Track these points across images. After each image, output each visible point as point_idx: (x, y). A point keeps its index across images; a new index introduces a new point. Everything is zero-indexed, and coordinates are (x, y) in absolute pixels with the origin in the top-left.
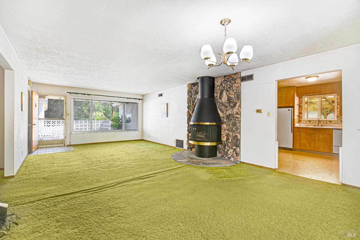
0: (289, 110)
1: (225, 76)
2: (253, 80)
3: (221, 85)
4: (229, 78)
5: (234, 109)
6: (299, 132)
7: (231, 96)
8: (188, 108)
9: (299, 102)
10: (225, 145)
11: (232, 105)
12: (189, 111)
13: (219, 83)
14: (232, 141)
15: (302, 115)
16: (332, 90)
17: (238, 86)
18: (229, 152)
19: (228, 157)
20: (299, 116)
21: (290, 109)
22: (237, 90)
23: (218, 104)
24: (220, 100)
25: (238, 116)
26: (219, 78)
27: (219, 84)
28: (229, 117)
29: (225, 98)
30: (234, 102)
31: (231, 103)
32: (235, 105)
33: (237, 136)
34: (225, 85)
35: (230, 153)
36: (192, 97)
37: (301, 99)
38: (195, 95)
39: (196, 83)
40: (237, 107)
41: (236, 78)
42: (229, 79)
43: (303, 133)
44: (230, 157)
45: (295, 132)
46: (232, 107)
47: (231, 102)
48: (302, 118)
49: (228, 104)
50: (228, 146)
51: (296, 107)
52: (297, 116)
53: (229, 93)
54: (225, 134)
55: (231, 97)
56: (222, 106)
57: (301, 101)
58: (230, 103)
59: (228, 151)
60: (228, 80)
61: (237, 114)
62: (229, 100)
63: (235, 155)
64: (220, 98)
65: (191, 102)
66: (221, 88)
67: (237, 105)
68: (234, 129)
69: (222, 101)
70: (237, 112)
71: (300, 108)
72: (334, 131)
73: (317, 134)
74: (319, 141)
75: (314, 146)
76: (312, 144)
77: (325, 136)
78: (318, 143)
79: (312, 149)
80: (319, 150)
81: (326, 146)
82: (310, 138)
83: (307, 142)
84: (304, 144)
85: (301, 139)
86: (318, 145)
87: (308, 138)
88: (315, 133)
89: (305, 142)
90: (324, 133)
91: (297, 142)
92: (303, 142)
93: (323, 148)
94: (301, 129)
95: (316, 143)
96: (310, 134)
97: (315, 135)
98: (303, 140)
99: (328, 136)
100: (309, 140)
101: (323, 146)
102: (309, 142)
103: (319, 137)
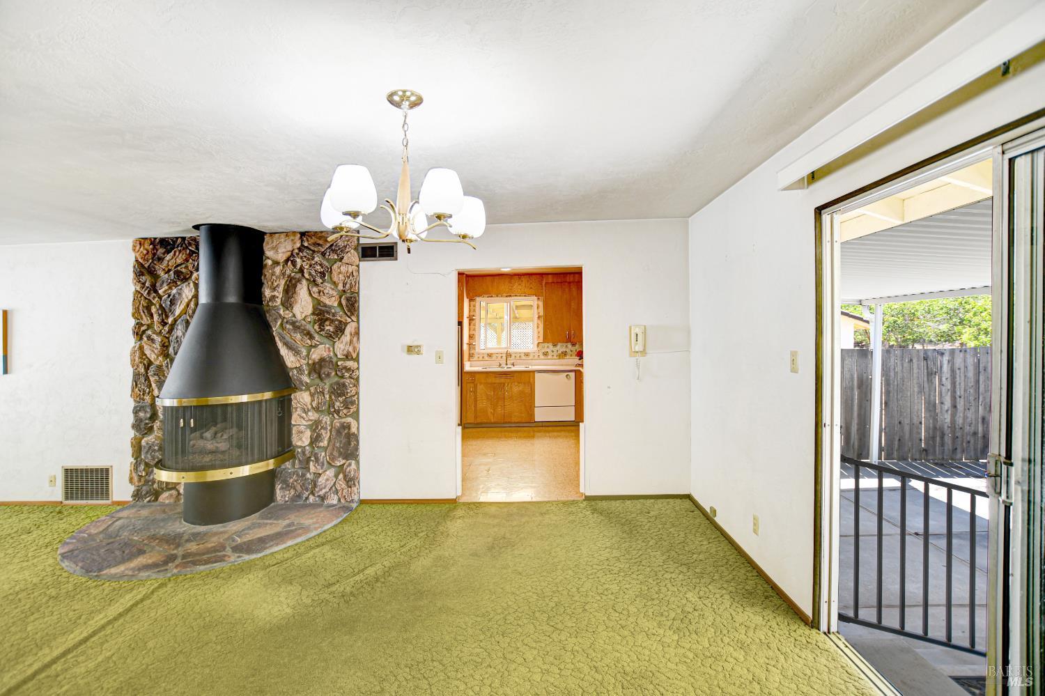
1: (303, 234)
2: (396, 259)
3: (290, 259)
4: (321, 242)
5: (336, 344)
6: (473, 383)
7: (328, 302)
8: (139, 333)
9: (470, 310)
10: (308, 460)
11: (329, 328)
12: (141, 348)
13: (280, 255)
14: (331, 444)
15: (475, 341)
16: (531, 286)
17: (350, 271)
18: (321, 480)
19: (319, 496)
20: (471, 344)
22: (348, 286)
23: (279, 323)
24: (287, 312)
25: (350, 364)
26: (283, 236)
27: (281, 257)
28: (321, 367)
29: (303, 306)
30: (338, 320)
31: (327, 323)
32: (340, 330)
33: (349, 427)
34: (304, 264)
35: (324, 481)
36: (156, 291)
37: (472, 303)
38: (173, 283)
39: (179, 240)
40: (346, 337)
41: (345, 247)
42: (319, 245)
43: (481, 383)
44: (326, 493)
45: (465, 385)
46: (330, 337)
47: (327, 319)
48: (475, 349)
49: (316, 327)
50: (317, 460)
51: (465, 324)
52: (467, 343)
53: (319, 292)
54: (305, 423)
55: (325, 305)
56: (293, 334)
58: (322, 322)
59: (319, 477)
60: (316, 249)
61: (347, 357)
62: (321, 314)
63: (344, 486)
64: (288, 303)
65: (153, 310)
66: (288, 272)
67: (348, 330)
68: (337, 404)
69: (294, 316)
70: (348, 352)
71: (472, 325)
72: (537, 375)
73: (508, 385)
74: (511, 400)
75: (503, 411)
76: (499, 408)
77: (521, 387)
78: (510, 404)
79: (499, 419)
80: (512, 419)
81: (524, 410)
82: (494, 395)
83: (489, 405)
84: (484, 411)
85: (478, 400)
86: (509, 410)
87: (490, 396)
88: (504, 382)
89: (485, 405)
90: (519, 382)
91: (470, 406)
92: (481, 405)
93: (518, 414)
94: (478, 375)
95: (505, 404)
96: (496, 385)
97: (503, 387)
98: (481, 401)
99: (527, 387)
100: (493, 401)
101: (518, 410)
102: (493, 403)
103: (512, 390)
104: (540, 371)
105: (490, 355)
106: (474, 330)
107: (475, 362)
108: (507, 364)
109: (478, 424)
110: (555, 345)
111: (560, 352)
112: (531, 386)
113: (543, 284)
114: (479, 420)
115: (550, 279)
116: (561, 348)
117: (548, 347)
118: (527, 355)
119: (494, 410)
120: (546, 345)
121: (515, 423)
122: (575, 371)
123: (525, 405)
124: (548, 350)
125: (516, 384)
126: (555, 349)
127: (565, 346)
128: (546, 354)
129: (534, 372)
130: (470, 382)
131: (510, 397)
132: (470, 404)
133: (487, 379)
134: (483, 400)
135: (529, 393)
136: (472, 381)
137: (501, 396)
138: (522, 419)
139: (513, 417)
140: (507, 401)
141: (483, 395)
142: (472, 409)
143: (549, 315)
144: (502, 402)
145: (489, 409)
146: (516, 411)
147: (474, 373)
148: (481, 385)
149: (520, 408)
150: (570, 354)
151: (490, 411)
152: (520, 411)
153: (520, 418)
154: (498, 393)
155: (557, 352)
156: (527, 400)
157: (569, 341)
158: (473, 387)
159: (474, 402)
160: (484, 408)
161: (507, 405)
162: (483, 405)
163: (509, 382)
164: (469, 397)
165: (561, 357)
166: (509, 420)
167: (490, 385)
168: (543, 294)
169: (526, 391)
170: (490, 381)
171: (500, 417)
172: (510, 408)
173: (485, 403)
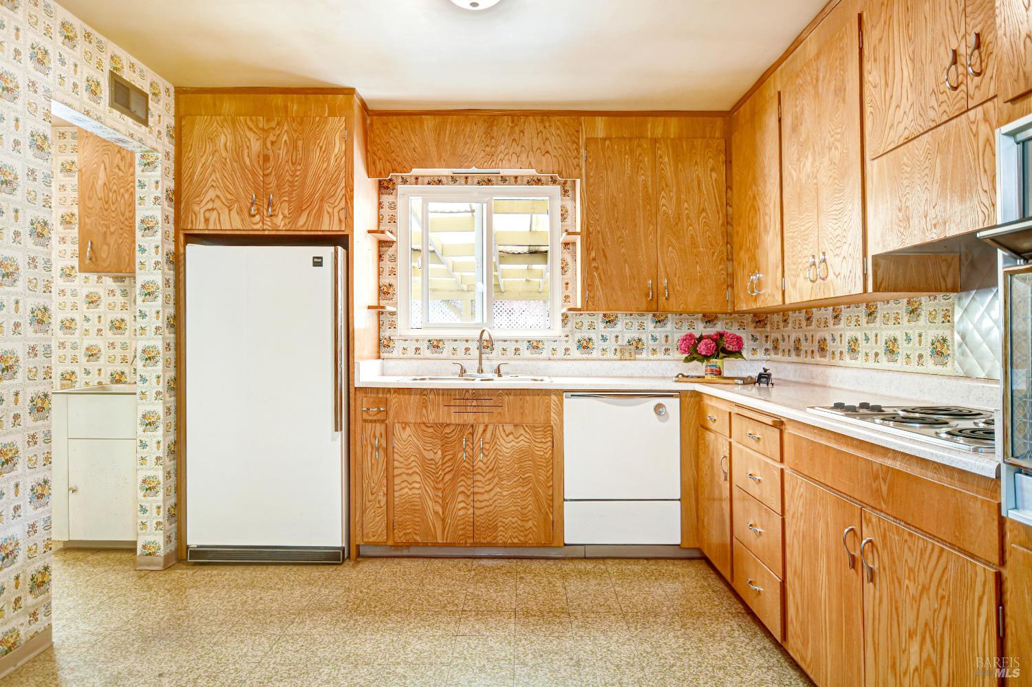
0: (318, 262)
6: (383, 421)
9: (380, 220)
15: (395, 305)
16: (548, 152)
20: (379, 310)
21: (326, 252)
37: (386, 199)
43: (405, 425)
45: (357, 427)
48: (393, 326)
51: (363, 248)
52: (369, 307)
57: (386, 212)
71: (386, 257)
72: (569, 403)
73: (484, 431)
74: (494, 477)
75: (471, 511)
76: (459, 500)
77: (522, 437)
78: (490, 490)
79: (460, 533)
80: (497, 537)
81: (530, 508)
82: (445, 460)
83: (428, 490)
84: (413, 507)
85: (397, 475)
86: (487, 506)
87: (433, 462)
88: (471, 422)
89: (417, 492)
90: (517, 421)
91: (372, 494)
92: (406, 490)
93: (516, 519)
94: (396, 400)
95: (476, 490)
96: (447, 430)
97: (470, 436)
98: (405, 477)
99: (539, 440)
100: (441, 478)
101: (513, 508)
102: (440, 485)
103: (496, 446)
104: (578, 393)
105: (435, 345)
106: (393, 272)
107: (392, 363)
108: (480, 371)
109: (396, 546)
110: (610, 321)
111: (623, 341)
112: (551, 434)
113: (582, 142)
114: (399, 536)
115: (601, 127)
116: (625, 329)
117: (591, 327)
118: (535, 345)
119: (444, 508)
120: (586, 319)
121: (505, 546)
122: (681, 394)
123: (536, 494)
124: (592, 334)
125: (509, 428)
126: (610, 332)
127: (636, 325)
128: (585, 345)
129: (560, 393)
130: (371, 418)
131: (490, 468)
132: (373, 485)
133: (424, 411)
134: (413, 473)
135: (547, 456)
136: (379, 417)
137: (465, 464)
138: (526, 536)
139: (502, 528)
140: (483, 480)
141: (412, 458)
142: (379, 502)
143: (599, 232)
144: (470, 482)
145: (430, 503)
146: (510, 509)
147: (386, 390)
148: (404, 428)
149: (519, 500)
150: (651, 348)
151: (432, 507)
152: (519, 509)
153: (522, 534)
154: (454, 455)
155: (617, 341)
156: (541, 477)
157: (655, 307)
158: (381, 435)
159: (385, 481)
160: (413, 499)
161: (482, 494)
162: (410, 489)
163: (486, 421)
164: (370, 465)
165: (627, 355)
166: (488, 539)
167: (431, 430)
168: (581, 169)
169: (537, 453)
170: (432, 418)
171: (462, 527)
172: (491, 502)
173: (417, 485)
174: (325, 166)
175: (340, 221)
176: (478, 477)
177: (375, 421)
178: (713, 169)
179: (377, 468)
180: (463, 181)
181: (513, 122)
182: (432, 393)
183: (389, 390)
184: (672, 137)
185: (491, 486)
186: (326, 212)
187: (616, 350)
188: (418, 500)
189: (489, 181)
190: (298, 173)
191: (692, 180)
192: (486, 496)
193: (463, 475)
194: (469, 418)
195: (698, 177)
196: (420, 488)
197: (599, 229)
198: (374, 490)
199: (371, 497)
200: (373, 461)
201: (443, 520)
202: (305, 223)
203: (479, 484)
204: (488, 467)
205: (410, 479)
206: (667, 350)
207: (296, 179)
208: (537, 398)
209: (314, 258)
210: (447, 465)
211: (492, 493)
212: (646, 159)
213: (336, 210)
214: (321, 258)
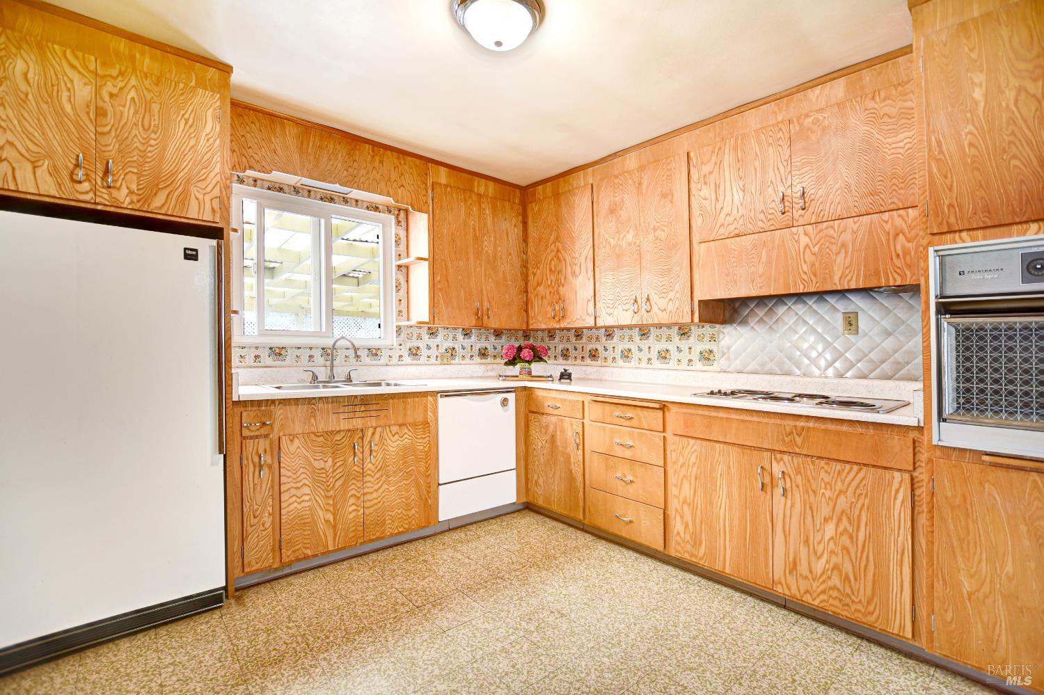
0: (191, 255)
21: (205, 246)
43: (293, 437)
45: (234, 446)
72: (442, 402)
73: (373, 434)
74: (382, 476)
75: (362, 511)
76: (350, 503)
77: (406, 436)
78: (379, 488)
79: (352, 535)
80: (385, 530)
81: (413, 497)
82: (335, 468)
83: (318, 499)
84: (303, 522)
85: (284, 492)
86: (376, 504)
87: (324, 471)
88: (360, 426)
89: (307, 504)
90: (401, 421)
91: (255, 517)
92: (295, 504)
93: (401, 510)
94: (282, 411)
95: (366, 490)
96: (338, 437)
97: (360, 440)
98: (293, 492)
99: (420, 437)
100: (331, 486)
101: (399, 501)
102: (331, 493)
103: (384, 447)
104: (447, 394)
105: (277, 352)
108: (332, 377)
109: (284, 565)
110: (432, 334)
111: (442, 350)
113: (429, 183)
114: (287, 555)
115: (443, 176)
116: (444, 340)
117: (419, 337)
118: (374, 353)
119: (334, 515)
120: (415, 331)
121: (391, 536)
122: (516, 390)
123: (418, 485)
124: (420, 344)
125: (395, 429)
126: (433, 342)
127: (451, 336)
128: (414, 353)
129: (434, 394)
130: (252, 434)
131: (379, 468)
132: (256, 507)
133: (313, 420)
134: (302, 486)
135: (426, 449)
136: (263, 431)
137: (356, 468)
138: (410, 523)
139: (389, 521)
140: (372, 480)
141: (302, 470)
142: (263, 525)
143: (442, 260)
144: (359, 484)
145: (321, 513)
146: (396, 502)
147: (270, 402)
148: (292, 441)
149: (403, 493)
150: (461, 355)
151: (323, 516)
152: (404, 500)
153: (407, 522)
154: (345, 460)
155: (438, 349)
156: (421, 469)
157: (481, 323)
158: (265, 451)
159: (270, 500)
160: (303, 513)
161: (372, 493)
162: (299, 503)
163: (374, 425)
164: (252, 485)
165: (445, 360)
166: (378, 534)
167: (321, 439)
168: (429, 206)
169: (418, 448)
170: (321, 427)
171: (353, 528)
172: (379, 499)
173: (306, 498)
174: (192, 142)
175: (213, 210)
176: (368, 478)
177: (257, 437)
178: (515, 226)
179: (261, 487)
180: (306, 193)
181: (373, 151)
182: (321, 401)
183: (273, 401)
184: (490, 195)
185: (380, 484)
186: (193, 197)
187: (437, 357)
188: (308, 512)
189: (332, 199)
190: (152, 142)
191: (503, 231)
192: (375, 495)
193: (354, 478)
194: (358, 423)
195: (507, 229)
196: (310, 500)
197: (442, 257)
198: (258, 513)
199: (253, 521)
200: (256, 482)
201: (334, 527)
202: (163, 205)
203: (369, 484)
204: (376, 467)
205: (299, 493)
206: (472, 356)
207: (150, 149)
208: (416, 399)
209: (185, 249)
210: (338, 471)
211: (381, 491)
212: (475, 209)
213: (207, 198)
214: (196, 250)
